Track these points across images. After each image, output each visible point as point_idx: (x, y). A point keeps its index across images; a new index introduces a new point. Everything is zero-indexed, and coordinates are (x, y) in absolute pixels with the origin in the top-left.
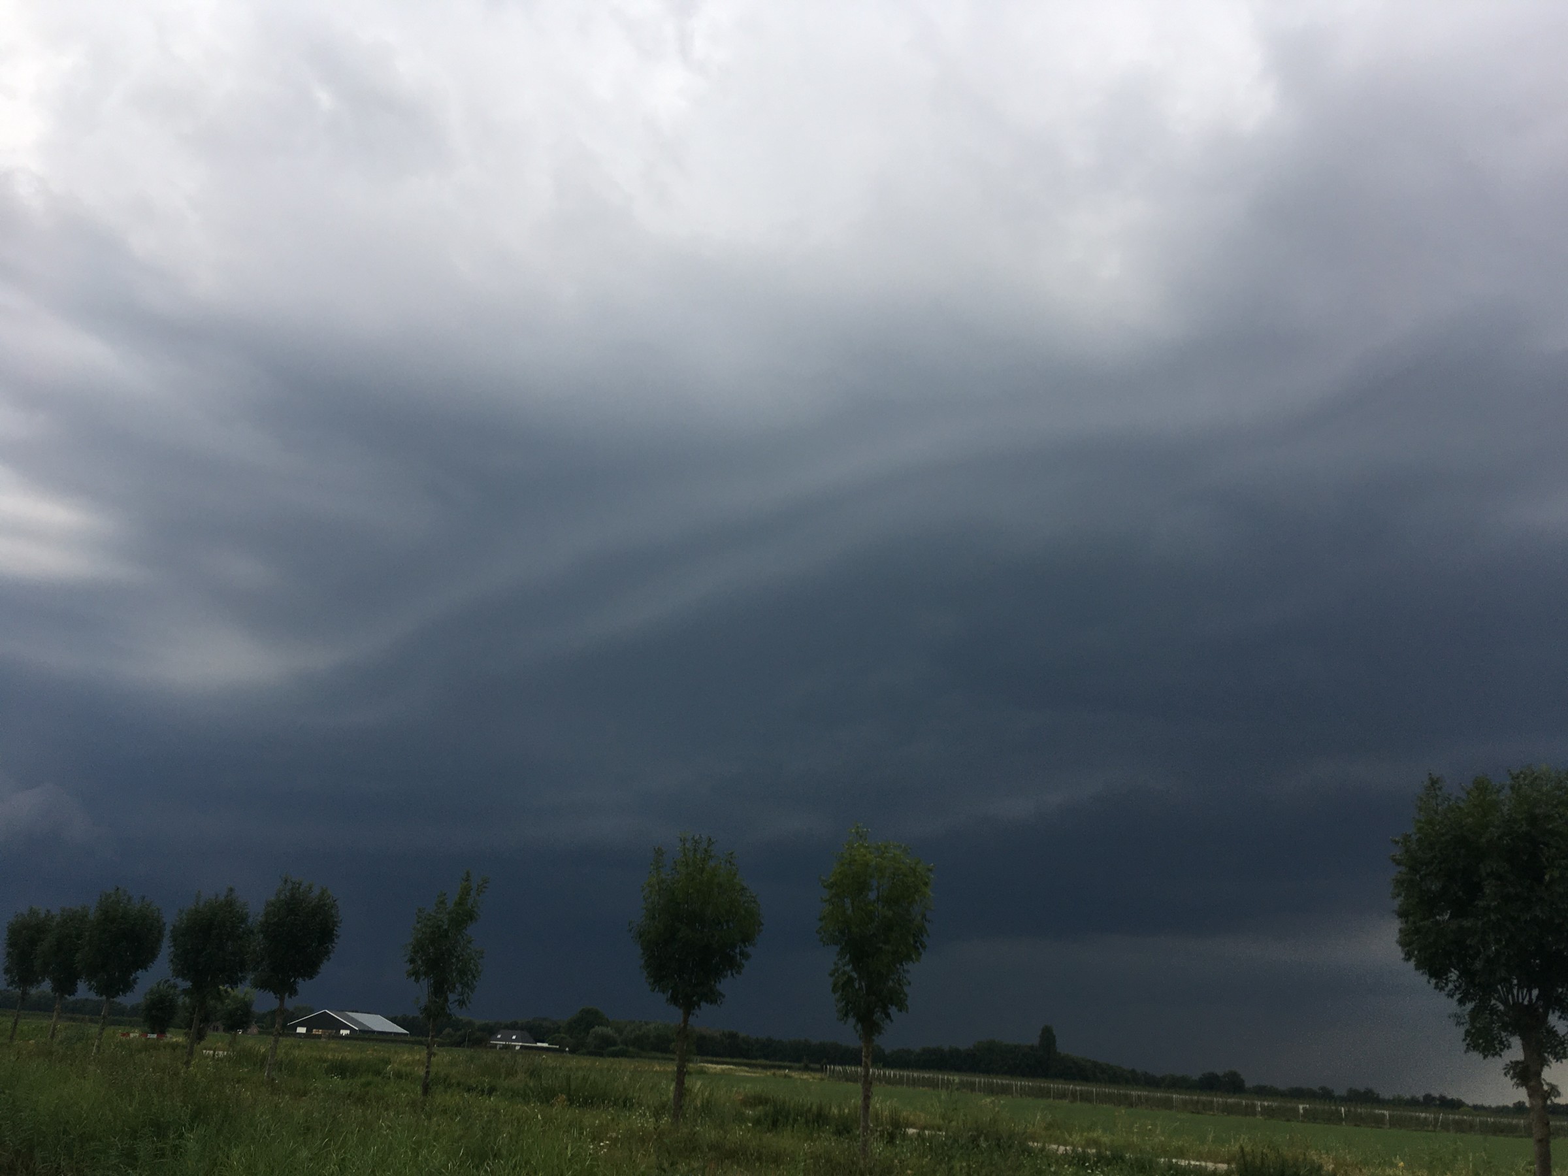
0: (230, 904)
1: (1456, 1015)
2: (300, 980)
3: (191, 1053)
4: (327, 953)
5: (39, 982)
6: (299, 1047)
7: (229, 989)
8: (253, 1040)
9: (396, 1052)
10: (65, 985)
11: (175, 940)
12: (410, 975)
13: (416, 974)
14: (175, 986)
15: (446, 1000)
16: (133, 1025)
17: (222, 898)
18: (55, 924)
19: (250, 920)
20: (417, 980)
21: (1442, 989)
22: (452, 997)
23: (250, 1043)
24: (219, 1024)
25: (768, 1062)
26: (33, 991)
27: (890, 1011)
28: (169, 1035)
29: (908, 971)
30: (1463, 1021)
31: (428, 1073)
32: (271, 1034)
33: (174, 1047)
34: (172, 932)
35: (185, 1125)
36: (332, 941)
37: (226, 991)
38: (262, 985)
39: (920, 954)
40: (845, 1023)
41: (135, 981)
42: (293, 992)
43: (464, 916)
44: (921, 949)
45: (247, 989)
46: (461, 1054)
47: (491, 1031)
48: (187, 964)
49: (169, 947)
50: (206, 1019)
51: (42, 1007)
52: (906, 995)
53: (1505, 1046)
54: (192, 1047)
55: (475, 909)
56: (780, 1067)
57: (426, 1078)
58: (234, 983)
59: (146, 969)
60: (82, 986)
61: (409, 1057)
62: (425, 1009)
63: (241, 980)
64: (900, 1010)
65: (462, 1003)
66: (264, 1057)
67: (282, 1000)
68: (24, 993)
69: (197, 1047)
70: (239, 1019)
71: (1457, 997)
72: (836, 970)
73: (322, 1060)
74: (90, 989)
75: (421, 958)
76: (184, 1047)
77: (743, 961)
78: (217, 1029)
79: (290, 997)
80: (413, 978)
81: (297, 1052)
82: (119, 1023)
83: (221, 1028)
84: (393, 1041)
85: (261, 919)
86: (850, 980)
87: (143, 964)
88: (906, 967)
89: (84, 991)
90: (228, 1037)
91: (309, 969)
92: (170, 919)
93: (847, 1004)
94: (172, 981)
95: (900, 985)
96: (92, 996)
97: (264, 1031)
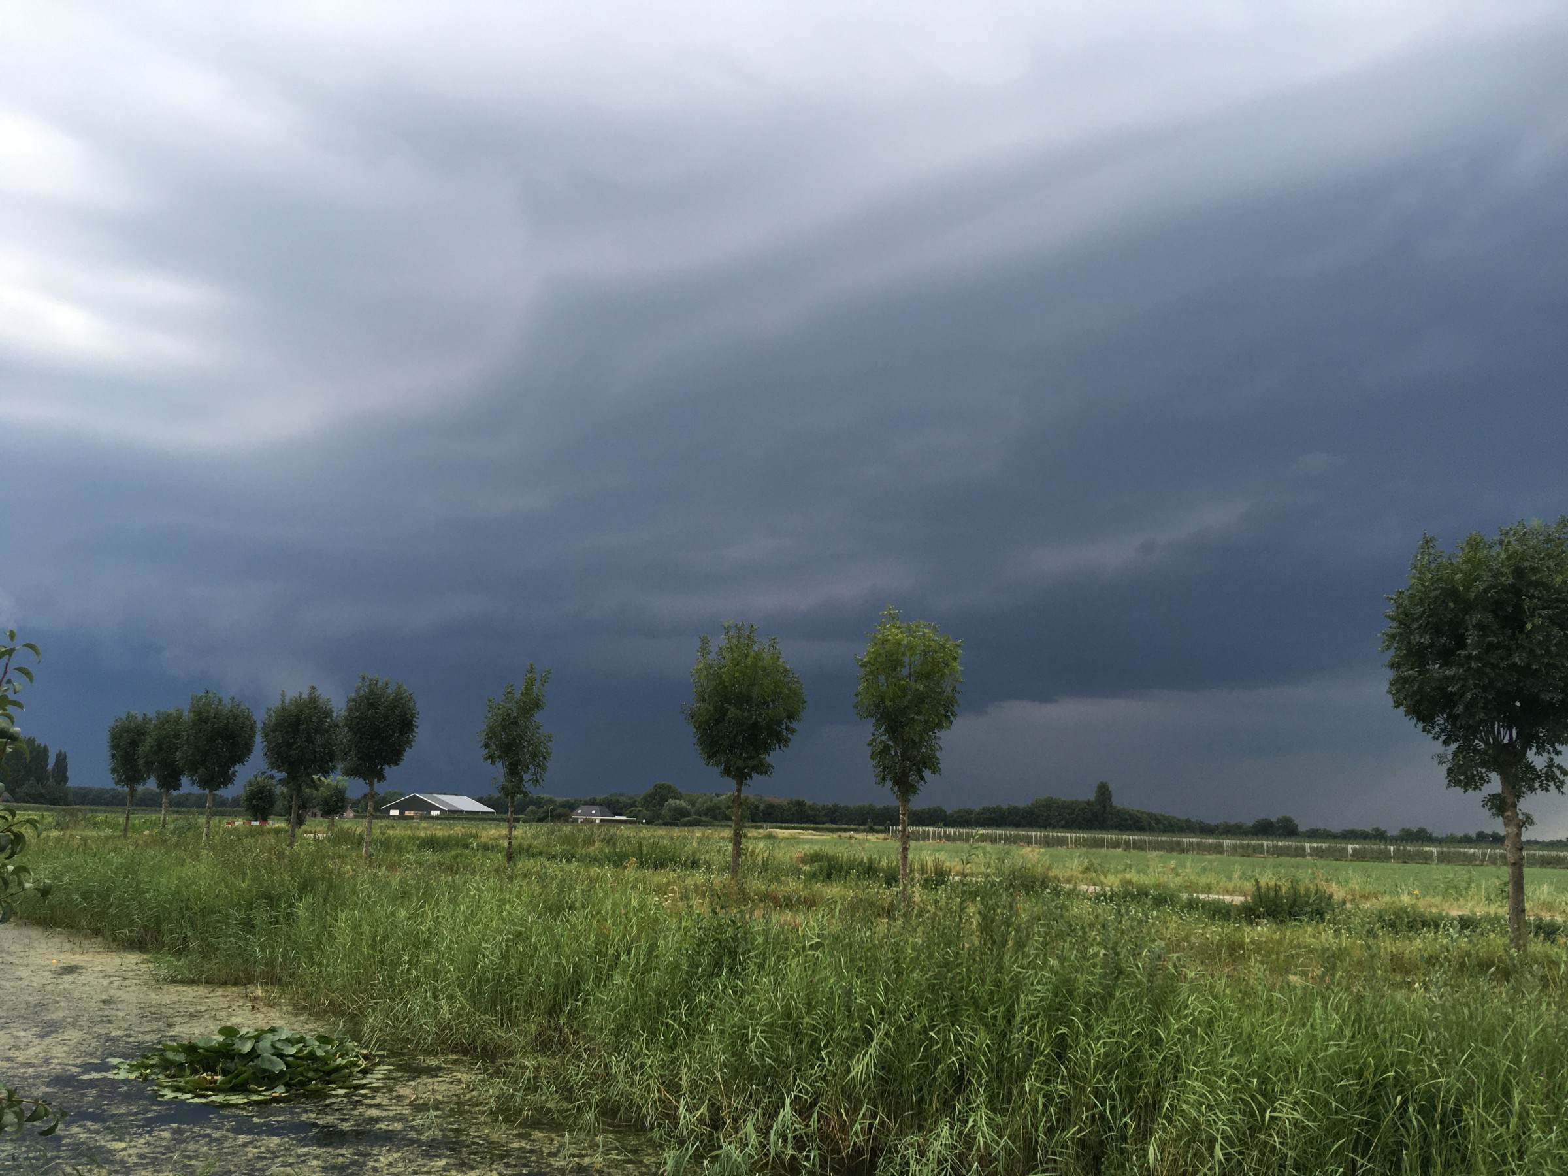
0: (313, 700)
1: (1440, 756)
2: (386, 767)
3: (293, 835)
4: (409, 742)
5: (144, 780)
6: (393, 827)
7: (322, 779)
8: (348, 822)
9: (483, 828)
10: (170, 780)
11: (266, 736)
12: (486, 759)
13: (491, 757)
14: (272, 777)
15: (521, 779)
16: (237, 814)
17: (305, 696)
18: (152, 726)
19: (335, 715)
20: (493, 763)
21: (1429, 732)
22: (526, 777)
23: (347, 825)
24: (316, 810)
25: (834, 826)
26: (140, 788)
27: (924, 774)
28: (271, 822)
29: (939, 738)
30: (1446, 760)
31: (510, 843)
32: (365, 817)
33: (277, 831)
34: (263, 728)
35: (294, 896)
36: (413, 730)
37: (319, 780)
38: (351, 772)
39: (951, 722)
40: (883, 786)
41: (234, 774)
42: (381, 777)
43: (531, 705)
44: (952, 719)
45: (340, 777)
46: (544, 828)
47: (572, 807)
48: (281, 756)
49: (262, 742)
50: (304, 806)
51: (150, 802)
52: (937, 759)
53: (1485, 781)
54: (293, 832)
55: (541, 698)
56: (845, 830)
57: (509, 848)
58: (326, 773)
59: (243, 763)
60: (185, 781)
61: (494, 833)
62: (503, 788)
63: (333, 769)
64: (933, 772)
65: (536, 782)
66: (361, 837)
67: (371, 785)
68: (133, 790)
69: (299, 831)
70: (334, 805)
71: (1443, 738)
72: (874, 740)
73: (414, 838)
74: (193, 783)
75: (494, 743)
76: (287, 831)
77: (789, 736)
78: (314, 815)
79: (379, 782)
80: (489, 761)
81: (391, 832)
82: (223, 814)
83: (319, 813)
84: (480, 819)
85: (344, 713)
86: (886, 748)
87: (241, 759)
88: (938, 734)
89: (187, 786)
90: (326, 821)
91: (395, 757)
92: (261, 717)
93: (884, 769)
94: (269, 772)
95: (932, 750)
96: (196, 790)
97: (359, 814)
